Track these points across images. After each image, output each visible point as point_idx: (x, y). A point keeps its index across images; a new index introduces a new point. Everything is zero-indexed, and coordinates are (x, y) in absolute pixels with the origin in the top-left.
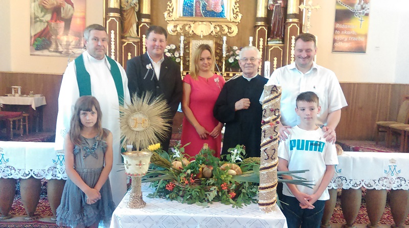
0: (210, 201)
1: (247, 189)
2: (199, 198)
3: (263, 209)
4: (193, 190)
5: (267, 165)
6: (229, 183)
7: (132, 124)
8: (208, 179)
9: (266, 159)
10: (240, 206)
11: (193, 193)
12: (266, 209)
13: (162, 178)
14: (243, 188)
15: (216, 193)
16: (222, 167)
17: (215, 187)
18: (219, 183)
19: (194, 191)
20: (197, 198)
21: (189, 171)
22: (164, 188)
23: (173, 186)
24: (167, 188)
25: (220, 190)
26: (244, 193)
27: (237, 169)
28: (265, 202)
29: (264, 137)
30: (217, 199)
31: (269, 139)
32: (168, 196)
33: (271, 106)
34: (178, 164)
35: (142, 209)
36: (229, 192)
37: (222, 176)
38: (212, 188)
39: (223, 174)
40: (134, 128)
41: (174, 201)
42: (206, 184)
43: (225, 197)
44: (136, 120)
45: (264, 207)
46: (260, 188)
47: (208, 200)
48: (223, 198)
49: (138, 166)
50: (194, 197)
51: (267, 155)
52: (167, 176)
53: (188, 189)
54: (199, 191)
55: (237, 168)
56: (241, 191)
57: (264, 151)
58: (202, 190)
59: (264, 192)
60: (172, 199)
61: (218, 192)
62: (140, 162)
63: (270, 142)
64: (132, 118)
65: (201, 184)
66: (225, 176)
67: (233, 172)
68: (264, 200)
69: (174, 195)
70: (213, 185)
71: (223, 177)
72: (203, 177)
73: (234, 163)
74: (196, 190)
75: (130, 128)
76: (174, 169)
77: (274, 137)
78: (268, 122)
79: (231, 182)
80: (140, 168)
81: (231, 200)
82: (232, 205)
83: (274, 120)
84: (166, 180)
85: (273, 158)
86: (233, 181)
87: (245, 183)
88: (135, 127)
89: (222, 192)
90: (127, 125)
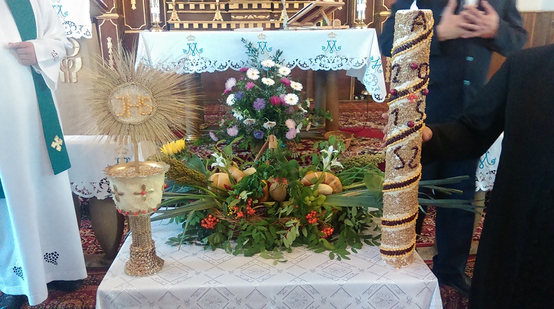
0: (287, 246)
1: (353, 219)
2: (266, 243)
3: (391, 261)
4: (253, 228)
5: (400, 178)
6: (320, 211)
7: (118, 110)
8: (279, 205)
9: (398, 168)
10: (344, 255)
11: (254, 234)
12: (398, 261)
13: (193, 208)
14: (346, 217)
15: (298, 232)
16: (305, 179)
17: (295, 221)
18: (302, 211)
19: (255, 230)
20: (263, 242)
21: (244, 195)
22: (198, 225)
23: (215, 221)
24: (203, 225)
25: (305, 224)
26: (348, 226)
27: (333, 183)
28: (395, 248)
29: (396, 124)
30: (300, 241)
31: (405, 128)
32: (206, 240)
33: (412, 57)
34: (221, 179)
35: (155, 276)
36: (320, 227)
37: (307, 198)
38: (289, 224)
39: (308, 195)
40: (123, 116)
41: (219, 250)
42: (278, 215)
43: (313, 237)
44: (126, 99)
45: (394, 258)
46: (384, 223)
47: (283, 245)
48: (311, 240)
49: (139, 196)
50: (257, 241)
51: (401, 160)
52: (201, 203)
53: (244, 228)
54: (265, 229)
55: (333, 180)
56: (342, 222)
57: (395, 152)
58: (271, 228)
59: (393, 230)
60: (215, 246)
61: (300, 229)
62: (143, 187)
63: (407, 134)
64: (117, 96)
65: (268, 216)
66: (313, 198)
67: (327, 188)
68: (393, 244)
69: (217, 238)
70: (292, 215)
71: (308, 200)
72: (271, 199)
73: (328, 171)
74: (259, 228)
75: (114, 119)
76: (215, 189)
77: (417, 124)
78: (405, 92)
79: (323, 208)
80: (145, 199)
81: (326, 243)
82: (327, 253)
83: (417, 87)
84: (202, 211)
85: (413, 165)
86: (327, 205)
87: (351, 208)
88: (125, 115)
89: (307, 227)
90: (106, 113)
